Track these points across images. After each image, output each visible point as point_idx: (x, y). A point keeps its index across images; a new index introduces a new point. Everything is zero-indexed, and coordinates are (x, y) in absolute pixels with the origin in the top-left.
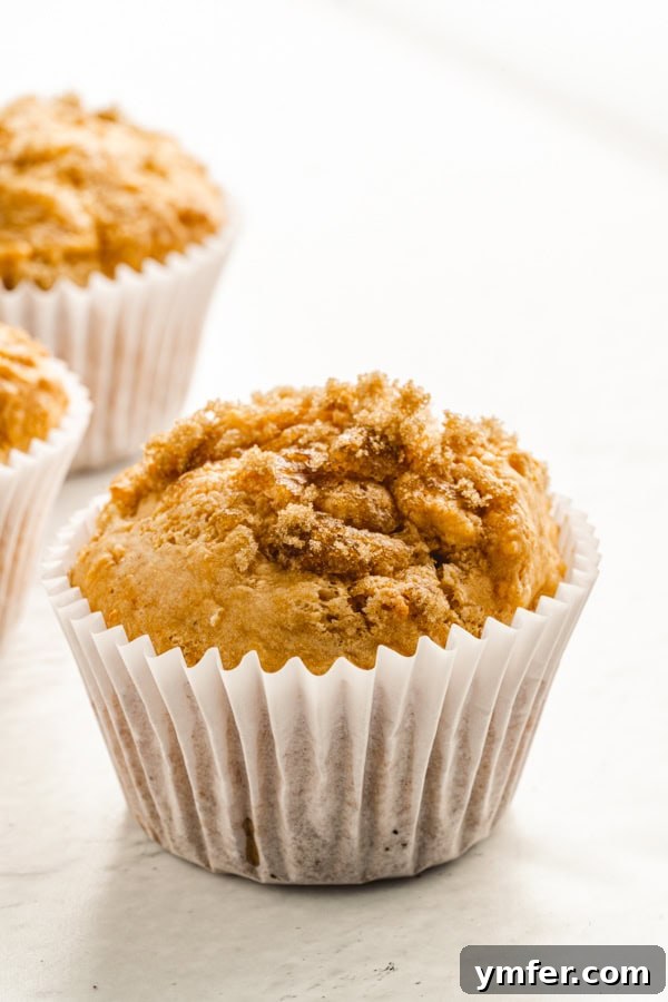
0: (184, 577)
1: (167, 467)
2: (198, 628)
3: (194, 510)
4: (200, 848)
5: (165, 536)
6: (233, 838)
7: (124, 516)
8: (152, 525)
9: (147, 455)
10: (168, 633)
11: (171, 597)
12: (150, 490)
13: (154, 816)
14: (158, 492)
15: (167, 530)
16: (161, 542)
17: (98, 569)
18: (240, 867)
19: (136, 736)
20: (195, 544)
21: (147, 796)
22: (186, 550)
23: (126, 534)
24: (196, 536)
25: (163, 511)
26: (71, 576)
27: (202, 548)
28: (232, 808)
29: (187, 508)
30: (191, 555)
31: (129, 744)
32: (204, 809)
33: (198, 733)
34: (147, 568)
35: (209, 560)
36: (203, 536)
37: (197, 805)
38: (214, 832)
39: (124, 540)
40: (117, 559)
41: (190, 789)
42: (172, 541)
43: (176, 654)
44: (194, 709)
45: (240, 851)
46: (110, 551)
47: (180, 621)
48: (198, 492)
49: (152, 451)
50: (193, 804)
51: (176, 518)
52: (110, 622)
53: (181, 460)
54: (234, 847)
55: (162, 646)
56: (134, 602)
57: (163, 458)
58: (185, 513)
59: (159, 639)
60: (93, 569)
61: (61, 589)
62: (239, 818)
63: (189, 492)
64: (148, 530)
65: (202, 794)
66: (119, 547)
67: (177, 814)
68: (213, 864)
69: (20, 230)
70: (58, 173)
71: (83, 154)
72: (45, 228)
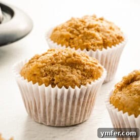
1: (127, 82)
2: (136, 111)
5: (129, 95)
7: (119, 91)
8: (126, 92)
12: (124, 86)
14: (126, 87)
15: (129, 93)
20: (135, 96)
23: (121, 94)
25: (127, 90)
26: (110, 102)
29: (133, 89)
30: (134, 98)
34: (126, 100)
35: (138, 99)
36: (136, 94)
40: (120, 99)
43: (133, 116)
46: (118, 97)
47: (133, 110)
49: (124, 79)
51: (131, 91)
53: (129, 81)
56: (124, 106)
60: (115, 101)
61: (108, 104)
63: (133, 87)
66: (120, 96)
69: (89, 40)
70: (95, 29)
71: (99, 26)
72: (93, 40)
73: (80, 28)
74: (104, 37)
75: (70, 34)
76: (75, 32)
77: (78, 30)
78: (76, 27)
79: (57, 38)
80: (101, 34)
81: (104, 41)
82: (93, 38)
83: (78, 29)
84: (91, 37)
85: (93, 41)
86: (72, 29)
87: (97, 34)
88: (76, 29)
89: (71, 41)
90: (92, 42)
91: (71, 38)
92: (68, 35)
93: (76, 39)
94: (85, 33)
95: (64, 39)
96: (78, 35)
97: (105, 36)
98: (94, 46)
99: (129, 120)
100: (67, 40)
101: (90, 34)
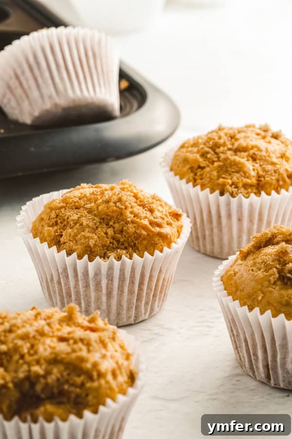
0: (253, 283)
1: (258, 245)
2: (255, 300)
3: (261, 261)
4: (254, 372)
5: (251, 269)
6: (263, 370)
7: (242, 260)
8: (248, 264)
9: (252, 240)
10: (245, 301)
11: (248, 289)
12: (252, 252)
13: (240, 359)
14: (254, 253)
15: (251, 266)
16: (249, 270)
17: (229, 277)
18: (265, 380)
19: (235, 333)
20: (259, 272)
21: (238, 353)
22: (256, 274)
23: (240, 266)
24: (260, 270)
25: (253, 260)
26: (222, 277)
27: (260, 274)
28: (263, 361)
29: (259, 260)
30: (257, 275)
31: (233, 335)
32: (254, 359)
33: (252, 335)
34: (243, 279)
35: (262, 278)
36: (262, 270)
37: (252, 358)
38: (257, 367)
39: (239, 268)
40: (235, 274)
41: (250, 353)
42: (252, 270)
43: (246, 307)
44: (251, 326)
45: (265, 375)
46: (234, 271)
47: (250, 297)
48: (264, 255)
49: (254, 239)
50: (251, 357)
51: (255, 263)
52: (229, 294)
53: (263, 243)
54: (263, 373)
55: (242, 305)
56: (237, 289)
57: (257, 242)
58: (258, 262)
59: (242, 302)
60: (227, 276)
61: (218, 281)
62: (265, 364)
63: (261, 255)
64: (247, 266)
65: (254, 355)
66: (237, 270)
67: (247, 360)
68: (258, 378)
69: (230, 174)
70: (248, 155)
71: (260, 150)
72: (238, 175)
73: (222, 149)
74: (261, 173)
75: (201, 160)
76: (209, 156)
77: (216, 153)
78: (215, 147)
79: (178, 162)
80: (257, 166)
81: (259, 181)
82: (237, 172)
83: (217, 150)
84: (235, 168)
85: (236, 177)
86: (207, 149)
87: (249, 165)
88: (214, 151)
89: (199, 172)
90: (235, 179)
91: (199, 167)
92: (196, 161)
93: (208, 169)
94: (226, 159)
95: (188, 167)
96: (213, 162)
97: (264, 170)
98: (236, 187)
99: (239, 313)
100: (191, 169)
101: (235, 164)
